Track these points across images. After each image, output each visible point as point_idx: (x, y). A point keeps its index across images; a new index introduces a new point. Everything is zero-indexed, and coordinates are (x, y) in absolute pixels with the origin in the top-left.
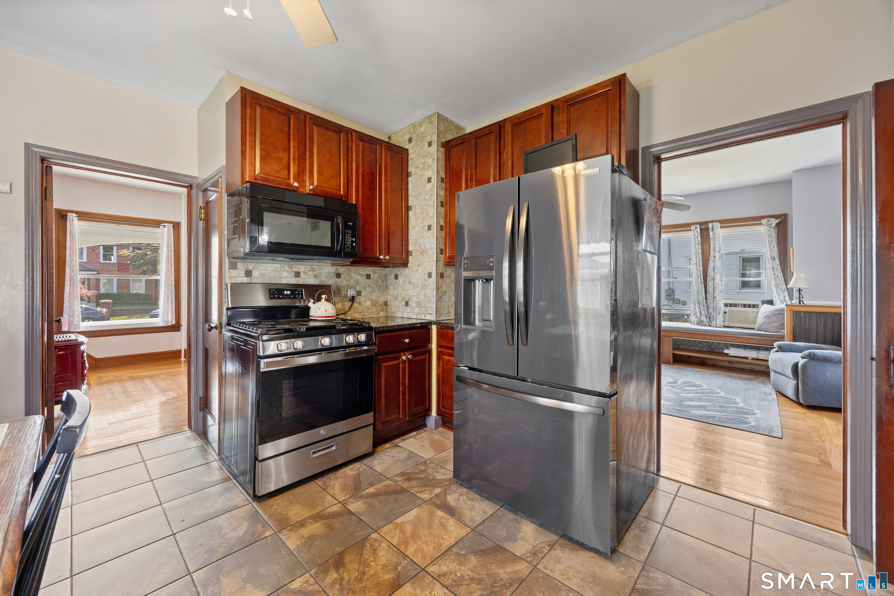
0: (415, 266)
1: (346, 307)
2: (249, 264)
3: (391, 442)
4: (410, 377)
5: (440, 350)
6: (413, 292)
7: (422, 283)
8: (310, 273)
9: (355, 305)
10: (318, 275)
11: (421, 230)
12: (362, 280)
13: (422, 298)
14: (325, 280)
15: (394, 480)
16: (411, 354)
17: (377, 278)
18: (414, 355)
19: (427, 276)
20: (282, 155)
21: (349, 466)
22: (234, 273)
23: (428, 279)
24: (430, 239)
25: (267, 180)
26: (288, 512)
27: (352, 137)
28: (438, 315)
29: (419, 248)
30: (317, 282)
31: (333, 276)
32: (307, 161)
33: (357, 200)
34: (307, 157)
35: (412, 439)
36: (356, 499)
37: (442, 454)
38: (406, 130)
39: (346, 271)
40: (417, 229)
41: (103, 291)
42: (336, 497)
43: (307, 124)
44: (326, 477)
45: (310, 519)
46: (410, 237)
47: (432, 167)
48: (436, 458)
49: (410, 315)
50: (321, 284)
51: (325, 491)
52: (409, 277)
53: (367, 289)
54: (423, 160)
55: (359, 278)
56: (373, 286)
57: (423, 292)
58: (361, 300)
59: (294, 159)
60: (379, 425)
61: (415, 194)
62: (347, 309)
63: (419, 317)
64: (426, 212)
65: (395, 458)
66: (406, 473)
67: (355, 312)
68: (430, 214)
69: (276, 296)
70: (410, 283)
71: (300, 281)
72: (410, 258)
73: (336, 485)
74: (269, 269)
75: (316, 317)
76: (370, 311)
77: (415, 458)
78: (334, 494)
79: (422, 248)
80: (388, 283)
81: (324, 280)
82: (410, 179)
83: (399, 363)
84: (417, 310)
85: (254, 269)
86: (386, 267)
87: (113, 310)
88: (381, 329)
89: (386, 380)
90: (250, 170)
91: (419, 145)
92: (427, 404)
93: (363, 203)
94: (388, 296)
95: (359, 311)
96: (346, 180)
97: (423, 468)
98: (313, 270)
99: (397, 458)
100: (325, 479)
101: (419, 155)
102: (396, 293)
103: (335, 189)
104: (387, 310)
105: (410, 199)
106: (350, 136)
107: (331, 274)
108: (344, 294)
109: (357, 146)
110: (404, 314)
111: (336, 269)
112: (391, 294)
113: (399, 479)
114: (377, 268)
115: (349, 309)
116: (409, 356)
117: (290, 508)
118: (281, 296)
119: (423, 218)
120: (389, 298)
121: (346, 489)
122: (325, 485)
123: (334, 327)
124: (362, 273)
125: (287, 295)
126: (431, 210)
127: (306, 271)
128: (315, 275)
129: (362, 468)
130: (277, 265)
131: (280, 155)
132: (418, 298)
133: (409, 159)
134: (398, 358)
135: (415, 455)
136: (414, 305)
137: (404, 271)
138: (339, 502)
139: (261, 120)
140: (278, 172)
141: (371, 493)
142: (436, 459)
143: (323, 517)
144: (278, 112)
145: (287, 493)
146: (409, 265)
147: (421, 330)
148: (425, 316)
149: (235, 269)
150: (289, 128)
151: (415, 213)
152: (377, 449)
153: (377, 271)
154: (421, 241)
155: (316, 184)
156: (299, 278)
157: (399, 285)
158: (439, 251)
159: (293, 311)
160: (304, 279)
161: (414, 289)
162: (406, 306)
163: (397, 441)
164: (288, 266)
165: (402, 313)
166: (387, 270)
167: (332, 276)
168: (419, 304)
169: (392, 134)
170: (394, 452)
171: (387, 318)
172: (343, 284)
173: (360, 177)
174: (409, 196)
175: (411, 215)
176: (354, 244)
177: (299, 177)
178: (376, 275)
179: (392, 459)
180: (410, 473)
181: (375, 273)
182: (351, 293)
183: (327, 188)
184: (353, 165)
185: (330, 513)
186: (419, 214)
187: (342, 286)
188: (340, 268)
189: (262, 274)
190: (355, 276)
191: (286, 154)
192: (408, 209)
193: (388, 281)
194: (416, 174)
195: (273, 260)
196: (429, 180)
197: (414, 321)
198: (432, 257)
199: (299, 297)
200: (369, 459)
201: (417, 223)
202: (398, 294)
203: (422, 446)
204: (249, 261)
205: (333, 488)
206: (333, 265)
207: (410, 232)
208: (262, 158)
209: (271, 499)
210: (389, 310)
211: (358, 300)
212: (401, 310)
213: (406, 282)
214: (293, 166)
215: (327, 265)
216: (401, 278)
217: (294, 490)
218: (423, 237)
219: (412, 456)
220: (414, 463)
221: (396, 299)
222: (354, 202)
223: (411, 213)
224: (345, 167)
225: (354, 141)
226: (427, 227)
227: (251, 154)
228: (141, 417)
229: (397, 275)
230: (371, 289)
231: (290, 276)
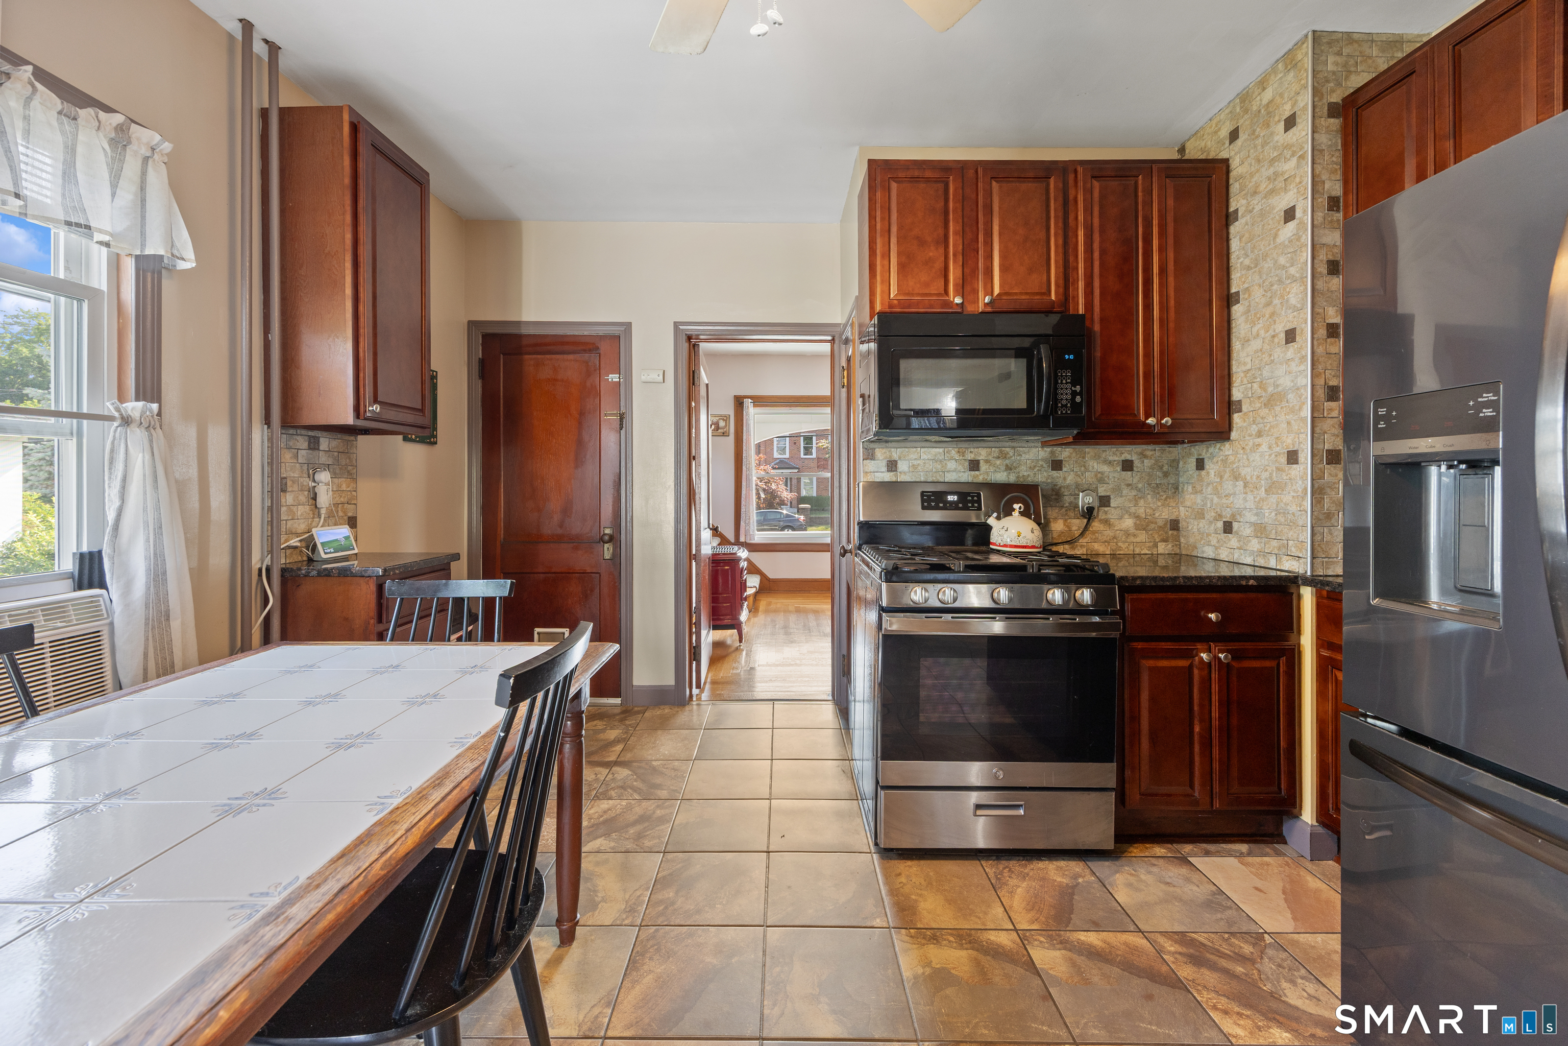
0: (1250, 435)
1: (1074, 528)
2: (893, 450)
3: (1169, 846)
4: (1226, 704)
5: (1325, 653)
6: (1245, 500)
7: (1271, 477)
8: (998, 462)
9: (1096, 525)
10: (1014, 464)
11: (1266, 347)
12: (1113, 473)
13: (1269, 516)
14: (1028, 475)
15: (1155, 941)
16: (1228, 651)
17: (1152, 468)
18: (1237, 655)
19: (1283, 459)
20: (934, 253)
21: (1057, 860)
22: (871, 465)
23: (1287, 467)
24: (1293, 364)
25: (910, 304)
26: (921, 899)
27: (1076, 177)
28: (1318, 561)
29: (1259, 391)
30: (1012, 479)
31: (1045, 465)
32: (980, 253)
33: (1089, 305)
34: (981, 245)
35: (1232, 861)
36: (1052, 940)
37: (1319, 938)
38: (1223, 116)
39: (1074, 454)
40: (1256, 344)
41: (804, 493)
42: (1012, 914)
43: (979, 184)
44: (1004, 863)
45: (951, 935)
46: (1235, 368)
47: (1298, 180)
48: (1297, 942)
49: (1236, 556)
50: (1019, 483)
51: (994, 892)
52: (1233, 463)
53: (1125, 491)
54: (1272, 170)
55: (1105, 468)
56: (1140, 486)
57: (1273, 499)
58: (1109, 516)
59: (954, 255)
60: (1134, 796)
61: (1247, 262)
62: (1077, 534)
63: (1261, 562)
64: (1282, 297)
65: (1171, 889)
66: (1193, 940)
67: (1096, 541)
68: (1293, 301)
69: (933, 504)
70: (1236, 477)
71: (980, 476)
72: (1236, 418)
73: (1019, 890)
74: (924, 456)
75: (1000, 546)
76: (1132, 539)
77: (1229, 913)
78: (1011, 907)
79: (1270, 389)
80: (1181, 480)
81: (1025, 474)
82: (1234, 229)
83: (1191, 667)
84: (1255, 545)
85: (900, 458)
86: (1175, 443)
87: (811, 518)
88: (1138, 582)
89: (1153, 699)
90: (882, 292)
91: (1257, 137)
92: (1283, 786)
93: (1102, 310)
94: (1181, 509)
95: (1105, 538)
96: (1061, 270)
97: (1247, 949)
98: (1003, 456)
99: (1178, 890)
100: (1001, 867)
101: (1259, 161)
102: (1199, 501)
103: (1037, 294)
104: (1177, 539)
105: (1235, 276)
106: (1071, 177)
107: (1041, 463)
108: (1070, 503)
109: (1089, 192)
110: (1220, 551)
111: (1052, 453)
112: (1188, 503)
113: (1170, 946)
114: (1150, 447)
115: (1082, 534)
116: (1222, 656)
117: (925, 893)
118: (941, 505)
119: (1272, 314)
120: (1182, 513)
121: (1037, 908)
122: (998, 879)
123: (1023, 568)
124: (1111, 458)
125: (951, 503)
126: (1294, 291)
127: (990, 458)
128: (1007, 465)
129: (1083, 877)
130: (937, 450)
131: (931, 254)
132: (1257, 514)
133: (1231, 181)
134: (1190, 654)
135: (1229, 903)
136: (1248, 531)
137: (1220, 449)
138: (1016, 930)
139: (898, 203)
140: (927, 285)
141: (1091, 946)
142: (1295, 943)
143: (976, 945)
144: (928, 180)
145: (929, 862)
146: (1234, 435)
147: (1260, 595)
148: (1278, 560)
149: (871, 459)
150: (946, 200)
151: (1249, 306)
152: (1131, 849)
153: (1149, 453)
154: (1266, 373)
155: (997, 291)
156: (976, 472)
157: (1208, 484)
158: (1321, 393)
159: (970, 533)
160: (987, 473)
161: (1246, 493)
162: (1225, 532)
163: (1187, 848)
164: (956, 450)
165: (1217, 548)
166: (1176, 451)
167: (1042, 466)
168: (1260, 530)
169: (1188, 140)
170: (1175, 872)
171: (1178, 558)
172: (1068, 482)
173: (1096, 255)
174: (1232, 269)
175: (1238, 314)
176: (1078, 399)
177: (964, 287)
178: (1147, 462)
179: (1163, 886)
180: (1204, 945)
181: (1146, 457)
182: (1085, 500)
183: (1021, 294)
184: (1079, 233)
185: (992, 943)
186: (1261, 306)
187: (1064, 487)
188: (1059, 449)
189: (913, 465)
190: (1095, 466)
191: (942, 250)
192: (1229, 300)
193: (1181, 474)
194: (1251, 212)
195: (926, 441)
196: (1290, 215)
197: (1249, 572)
198: (1300, 409)
199: (973, 506)
200: (1107, 863)
201: (1255, 330)
202: (1205, 504)
203: (1256, 889)
204: (894, 444)
205: (1012, 893)
206: (1044, 444)
207: (1234, 355)
208: (902, 267)
209: (902, 861)
210: (1182, 540)
211: (1102, 516)
212: (1214, 542)
213: (1226, 476)
214: (953, 269)
215: (1033, 444)
216: (1212, 466)
217: (942, 862)
218: (1273, 361)
219: (1220, 904)
220: (1222, 923)
221: (1200, 515)
222: (1081, 311)
223: (1237, 310)
224: (1061, 242)
225: (1080, 184)
226: (1283, 336)
227: (883, 266)
228: (791, 665)
229: (1203, 460)
230: (1134, 493)
231: (960, 468)
